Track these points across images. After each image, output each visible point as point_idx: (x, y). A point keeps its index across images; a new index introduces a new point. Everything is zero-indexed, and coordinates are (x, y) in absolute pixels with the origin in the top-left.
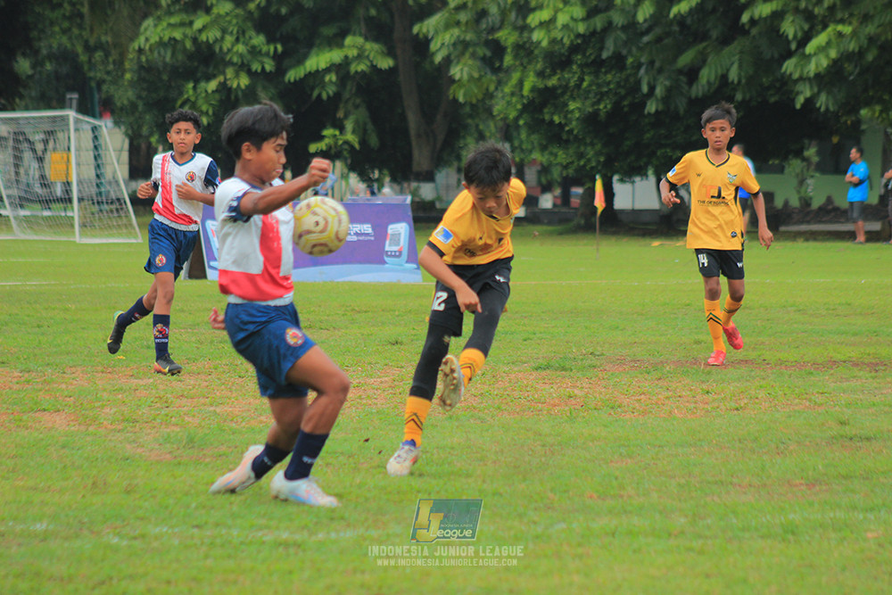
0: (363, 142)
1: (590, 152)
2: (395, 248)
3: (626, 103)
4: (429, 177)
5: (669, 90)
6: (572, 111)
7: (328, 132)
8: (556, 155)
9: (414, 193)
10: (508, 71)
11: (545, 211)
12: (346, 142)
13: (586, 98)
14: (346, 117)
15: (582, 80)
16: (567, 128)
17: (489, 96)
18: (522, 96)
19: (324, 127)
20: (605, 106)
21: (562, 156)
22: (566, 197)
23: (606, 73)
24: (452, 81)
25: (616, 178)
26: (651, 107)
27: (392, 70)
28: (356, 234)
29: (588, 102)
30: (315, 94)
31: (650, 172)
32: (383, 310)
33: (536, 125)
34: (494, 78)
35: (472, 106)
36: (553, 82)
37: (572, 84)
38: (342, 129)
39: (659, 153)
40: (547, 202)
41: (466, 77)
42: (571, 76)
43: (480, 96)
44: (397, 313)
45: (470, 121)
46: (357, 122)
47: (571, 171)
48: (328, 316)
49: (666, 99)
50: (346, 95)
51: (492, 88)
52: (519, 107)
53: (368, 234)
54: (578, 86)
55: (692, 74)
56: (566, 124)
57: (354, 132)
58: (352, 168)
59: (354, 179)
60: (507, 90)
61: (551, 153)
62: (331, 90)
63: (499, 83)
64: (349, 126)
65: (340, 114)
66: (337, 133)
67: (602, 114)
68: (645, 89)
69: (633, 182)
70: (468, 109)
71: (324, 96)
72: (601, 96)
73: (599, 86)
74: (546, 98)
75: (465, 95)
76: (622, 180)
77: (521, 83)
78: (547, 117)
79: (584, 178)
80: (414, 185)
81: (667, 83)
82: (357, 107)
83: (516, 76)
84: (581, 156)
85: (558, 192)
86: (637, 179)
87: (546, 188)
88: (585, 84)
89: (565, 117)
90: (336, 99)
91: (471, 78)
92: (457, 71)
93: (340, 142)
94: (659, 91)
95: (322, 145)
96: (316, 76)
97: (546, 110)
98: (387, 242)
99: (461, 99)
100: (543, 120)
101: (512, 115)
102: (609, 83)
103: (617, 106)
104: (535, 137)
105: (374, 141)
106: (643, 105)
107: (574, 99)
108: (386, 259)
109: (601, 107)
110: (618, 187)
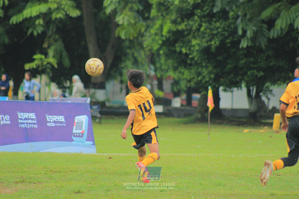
0: (60, 63)
1: (205, 72)
2: (80, 131)
3: (228, 41)
4: (102, 86)
5: (256, 34)
6: (194, 46)
7: (37, 56)
8: (183, 74)
9: (92, 97)
10: (153, 19)
11: (176, 109)
12: (49, 63)
13: (203, 37)
14: (49, 47)
15: (200, 26)
16: (190, 56)
18: (162, 36)
19: (35, 53)
20: (215, 43)
21: (187, 74)
22: (189, 100)
23: (216, 22)
24: (118, 25)
25: (221, 88)
26: (244, 44)
27: (79, 18)
28: (54, 122)
29: (204, 40)
30: (29, 32)
31: (243, 85)
32: (71, 171)
33: (171, 54)
34: (144, 24)
35: (130, 41)
36: (182, 27)
37: (194, 28)
38: (46, 54)
39: (249, 73)
40: (177, 103)
41: (126, 23)
42: (194, 23)
43: (135, 35)
44: (79, 173)
45: (128, 51)
46: (56, 51)
47: (192, 84)
48: (35, 174)
49: (253, 39)
50: (50, 33)
51: (143, 30)
52: (160, 42)
53: (62, 122)
54: (198, 30)
55: (271, 23)
56: (190, 54)
57: (54, 57)
58: (53, 79)
59: (54, 87)
60: (153, 31)
61: (180, 72)
62: (40, 30)
63: (148, 27)
64: (51, 52)
65: (45, 45)
66: (43, 57)
67: (213, 48)
68: (240, 32)
69: (232, 91)
70: (127, 43)
71: (35, 34)
72: (213, 36)
73: (211, 30)
75: (125, 35)
76: (225, 90)
77: (161, 27)
78: (178, 49)
79: (200, 88)
80: (92, 91)
81: (255, 29)
82: (56, 41)
83: (158, 23)
84: (199, 74)
85: (184, 96)
86: (235, 89)
87: (177, 94)
88: (202, 29)
89: (190, 49)
90: (43, 36)
91: (130, 24)
92: (120, 19)
93: (45, 63)
94: (249, 34)
95: (33, 65)
96: (30, 20)
97: (177, 45)
98: (74, 128)
99: (123, 37)
100: (175, 51)
101: (156, 47)
102: (217, 28)
103: (223, 43)
104: (170, 62)
105: (67, 63)
106: (239, 42)
107: (195, 38)
108: (74, 138)
109: (213, 43)
110: (223, 94)
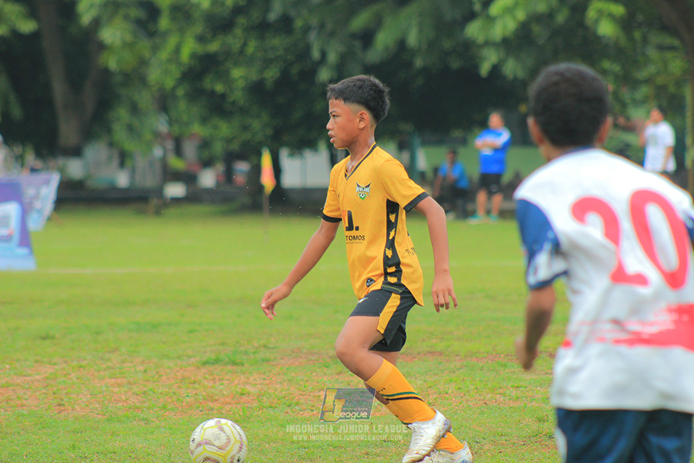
0: (5, 115)
1: (257, 125)
4: (77, 152)
5: (342, 57)
6: (236, 80)
8: (216, 128)
9: (62, 171)
10: (164, 35)
11: (207, 191)
13: (251, 66)
15: (245, 44)
16: (231, 99)
17: (143, 62)
18: (179, 63)
20: (272, 74)
21: (225, 130)
22: (229, 175)
24: (102, 47)
25: (283, 151)
26: (325, 74)
27: (35, 36)
29: (253, 70)
33: (196, 94)
34: (148, 44)
35: (126, 75)
36: (214, 47)
37: (235, 50)
40: (208, 179)
41: (118, 42)
42: (234, 41)
43: (134, 65)
45: (122, 91)
47: (235, 146)
51: (146, 55)
52: (178, 75)
54: (242, 51)
55: (367, 38)
56: (230, 95)
60: (164, 56)
61: (214, 126)
63: (155, 49)
67: (269, 84)
68: (316, 54)
70: (120, 78)
72: (267, 63)
73: (265, 52)
74: (206, 65)
75: (117, 63)
76: (292, 155)
77: (177, 50)
78: (207, 86)
79: (249, 152)
80: (61, 162)
83: (172, 41)
84: (246, 129)
85: (220, 167)
86: (309, 155)
87: (207, 163)
88: (250, 51)
89: (229, 86)
91: (125, 44)
92: (107, 35)
94: (331, 58)
97: (206, 79)
99: (113, 68)
100: (204, 90)
101: (169, 83)
103: (285, 74)
104: (195, 109)
105: (17, 114)
106: (314, 73)
107: (236, 64)
109: (268, 75)
